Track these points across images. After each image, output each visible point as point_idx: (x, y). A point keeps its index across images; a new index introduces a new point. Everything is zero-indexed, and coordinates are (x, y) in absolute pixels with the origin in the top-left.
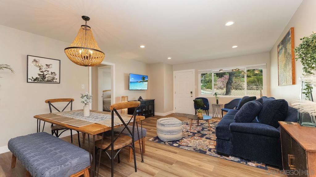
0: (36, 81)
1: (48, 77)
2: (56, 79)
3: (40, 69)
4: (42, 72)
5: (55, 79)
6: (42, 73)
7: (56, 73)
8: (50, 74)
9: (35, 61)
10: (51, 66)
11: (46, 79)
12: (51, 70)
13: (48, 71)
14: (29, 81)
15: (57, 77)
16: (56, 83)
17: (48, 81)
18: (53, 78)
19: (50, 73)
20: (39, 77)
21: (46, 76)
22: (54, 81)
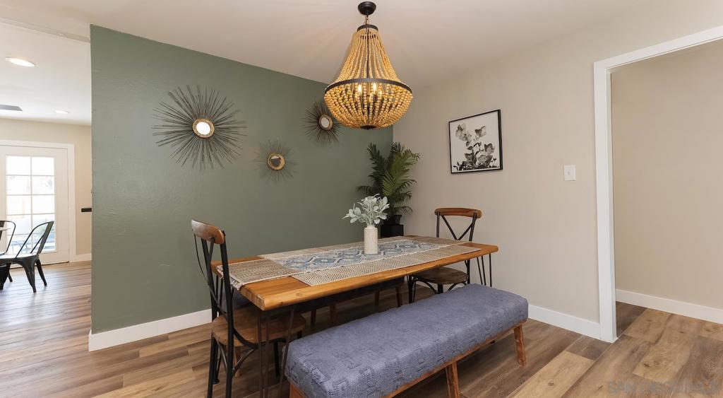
0: (463, 170)
1: (481, 157)
2: (495, 160)
3: (468, 143)
4: (470, 148)
5: (492, 160)
6: (470, 152)
7: (493, 145)
8: (483, 150)
9: (460, 129)
10: (483, 130)
11: (477, 164)
12: (484, 140)
13: (479, 144)
14: (454, 170)
15: (496, 154)
16: (494, 169)
17: (481, 166)
18: (489, 159)
19: (482, 147)
20: (466, 160)
21: (478, 156)
22: (491, 164)
